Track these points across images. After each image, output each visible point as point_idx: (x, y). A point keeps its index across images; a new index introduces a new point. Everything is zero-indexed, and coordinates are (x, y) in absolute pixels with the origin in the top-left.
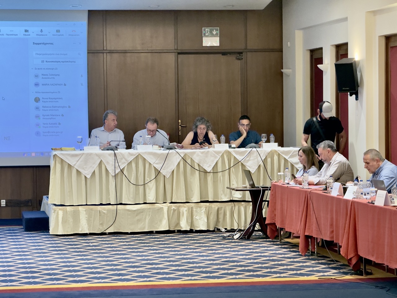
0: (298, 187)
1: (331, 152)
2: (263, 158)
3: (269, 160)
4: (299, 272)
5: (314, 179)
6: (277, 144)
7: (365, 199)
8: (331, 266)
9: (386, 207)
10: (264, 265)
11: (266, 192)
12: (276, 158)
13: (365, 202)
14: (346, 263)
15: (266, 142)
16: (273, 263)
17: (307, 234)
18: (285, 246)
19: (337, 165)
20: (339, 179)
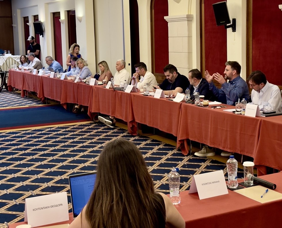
0: (20, 71)
1: (33, 57)
2: (5, 60)
3: (8, 61)
4: (21, 104)
5: (27, 68)
6: (11, 54)
7: (46, 75)
8: (34, 101)
9: (54, 78)
10: (6, 102)
11: (7, 73)
12: (11, 60)
13: (46, 76)
14: (40, 100)
15: (6, 53)
16: (10, 101)
17: (24, 89)
18: (16, 94)
19: (36, 62)
20: (36, 68)
